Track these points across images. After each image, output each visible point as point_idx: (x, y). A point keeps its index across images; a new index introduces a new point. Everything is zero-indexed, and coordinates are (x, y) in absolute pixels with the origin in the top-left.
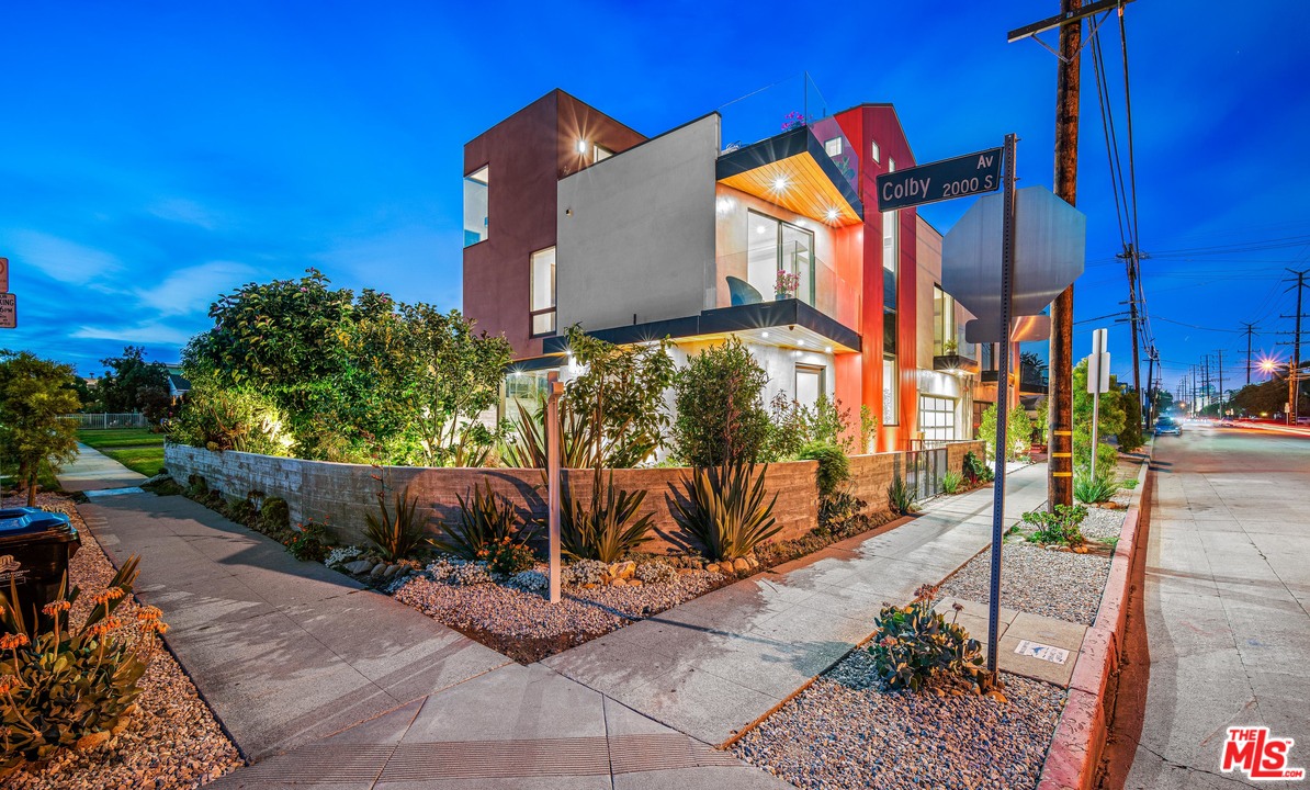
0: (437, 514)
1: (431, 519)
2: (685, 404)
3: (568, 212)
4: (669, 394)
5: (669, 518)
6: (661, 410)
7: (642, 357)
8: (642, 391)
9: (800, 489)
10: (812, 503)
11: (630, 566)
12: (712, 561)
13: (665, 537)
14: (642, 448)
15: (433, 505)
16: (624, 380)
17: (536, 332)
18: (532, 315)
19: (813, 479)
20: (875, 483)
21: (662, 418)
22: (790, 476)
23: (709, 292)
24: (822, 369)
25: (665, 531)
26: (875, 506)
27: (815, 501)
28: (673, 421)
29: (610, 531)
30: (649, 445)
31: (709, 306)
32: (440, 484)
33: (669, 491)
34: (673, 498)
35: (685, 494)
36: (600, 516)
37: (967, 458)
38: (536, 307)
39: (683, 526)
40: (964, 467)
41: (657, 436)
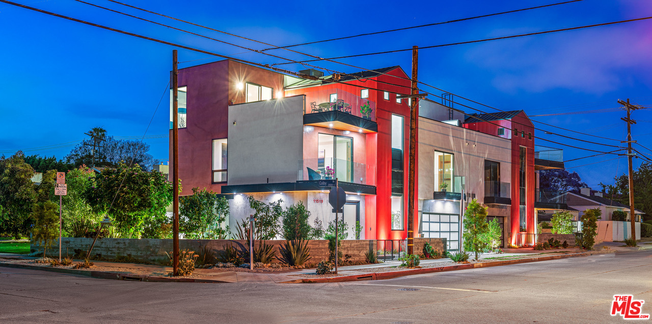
0: (216, 252)
1: (213, 254)
2: (285, 222)
3: (234, 123)
4: (281, 219)
5: (280, 254)
6: (278, 224)
7: (272, 206)
8: (272, 218)
9: (322, 248)
10: (327, 253)
11: (269, 264)
12: (292, 266)
13: (279, 259)
14: (272, 235)
15: (214, 250)
16: (267, 214)
17: (215, 181)
18: (213, 172)
19: (327, 246)
20: (358, 250)
21: (278, 226)
22: (318, 244)
23: (300, 172)
24: (358, 202)
25: (279, 257)
26: (358, 259)
27: (328, 253)
28: (282, 227)
29: (264, 255)
30: (274, 234)
31: (300, 179)
32: (216, 244)
33: (280, 246)
34: (281, 248)
35: (285, 247)
36: (262, 251)
37: (425, 245)
38: (215, 168)
39: (283, 256)
40: (423, 250)
41: (277, 231)
